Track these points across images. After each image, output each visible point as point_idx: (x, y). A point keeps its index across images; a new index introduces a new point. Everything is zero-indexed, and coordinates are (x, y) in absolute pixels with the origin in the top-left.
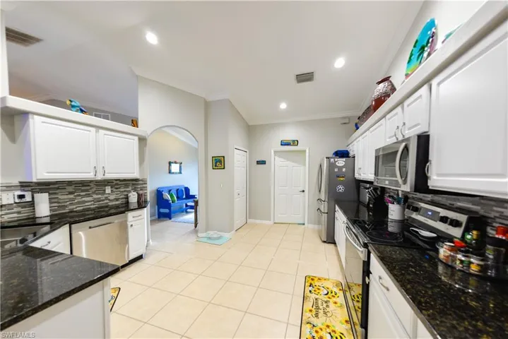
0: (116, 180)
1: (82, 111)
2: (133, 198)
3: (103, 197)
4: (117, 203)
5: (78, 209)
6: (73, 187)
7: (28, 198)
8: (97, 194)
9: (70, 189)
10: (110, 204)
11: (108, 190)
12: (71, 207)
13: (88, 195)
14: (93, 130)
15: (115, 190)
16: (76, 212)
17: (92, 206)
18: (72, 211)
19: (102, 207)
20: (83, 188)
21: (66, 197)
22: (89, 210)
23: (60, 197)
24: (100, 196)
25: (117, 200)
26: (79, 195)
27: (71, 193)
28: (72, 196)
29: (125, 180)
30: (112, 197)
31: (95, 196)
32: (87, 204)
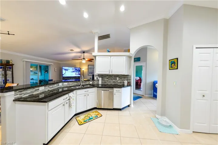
0: (121, 75)
1: (109, 52)
2: (126, 83)
3: (116, 81)
4: (121, 84)
5: (109, 84)
6: (108, 77)
7: (98, 79)
8: (114, 80)
9: (107, 77)
10: (118, 84)
11: (118, 79)
12: (107, 83)
13: (112, 80)
14: (109, 57)
15: (120, 79)
16: (108, 85)
17: (113, 84)
18: (107, 84)
19: (115, 85)
20: (110, 77)
21: (106, 79)
22: (112, 85)
23: (105, 79)
24: (115, 81)
25: (121, 83)
26: (109, 79)
27: (107, 78)
28: (107, 79)
29: (124, 75)
30: (119, 82)
31: (114, 81)
32: (111, 83)
